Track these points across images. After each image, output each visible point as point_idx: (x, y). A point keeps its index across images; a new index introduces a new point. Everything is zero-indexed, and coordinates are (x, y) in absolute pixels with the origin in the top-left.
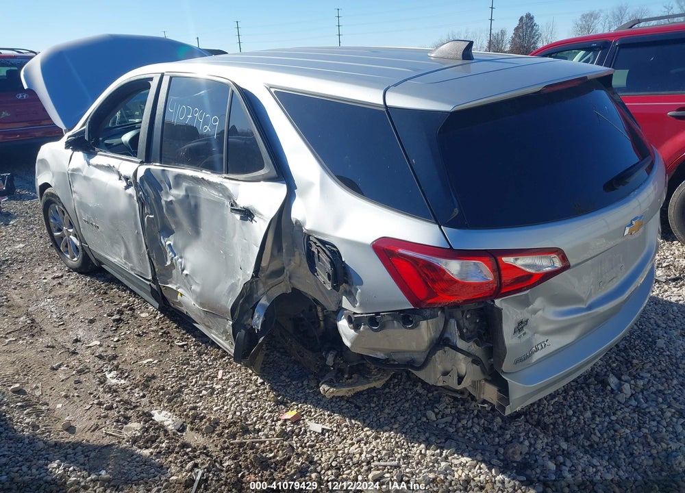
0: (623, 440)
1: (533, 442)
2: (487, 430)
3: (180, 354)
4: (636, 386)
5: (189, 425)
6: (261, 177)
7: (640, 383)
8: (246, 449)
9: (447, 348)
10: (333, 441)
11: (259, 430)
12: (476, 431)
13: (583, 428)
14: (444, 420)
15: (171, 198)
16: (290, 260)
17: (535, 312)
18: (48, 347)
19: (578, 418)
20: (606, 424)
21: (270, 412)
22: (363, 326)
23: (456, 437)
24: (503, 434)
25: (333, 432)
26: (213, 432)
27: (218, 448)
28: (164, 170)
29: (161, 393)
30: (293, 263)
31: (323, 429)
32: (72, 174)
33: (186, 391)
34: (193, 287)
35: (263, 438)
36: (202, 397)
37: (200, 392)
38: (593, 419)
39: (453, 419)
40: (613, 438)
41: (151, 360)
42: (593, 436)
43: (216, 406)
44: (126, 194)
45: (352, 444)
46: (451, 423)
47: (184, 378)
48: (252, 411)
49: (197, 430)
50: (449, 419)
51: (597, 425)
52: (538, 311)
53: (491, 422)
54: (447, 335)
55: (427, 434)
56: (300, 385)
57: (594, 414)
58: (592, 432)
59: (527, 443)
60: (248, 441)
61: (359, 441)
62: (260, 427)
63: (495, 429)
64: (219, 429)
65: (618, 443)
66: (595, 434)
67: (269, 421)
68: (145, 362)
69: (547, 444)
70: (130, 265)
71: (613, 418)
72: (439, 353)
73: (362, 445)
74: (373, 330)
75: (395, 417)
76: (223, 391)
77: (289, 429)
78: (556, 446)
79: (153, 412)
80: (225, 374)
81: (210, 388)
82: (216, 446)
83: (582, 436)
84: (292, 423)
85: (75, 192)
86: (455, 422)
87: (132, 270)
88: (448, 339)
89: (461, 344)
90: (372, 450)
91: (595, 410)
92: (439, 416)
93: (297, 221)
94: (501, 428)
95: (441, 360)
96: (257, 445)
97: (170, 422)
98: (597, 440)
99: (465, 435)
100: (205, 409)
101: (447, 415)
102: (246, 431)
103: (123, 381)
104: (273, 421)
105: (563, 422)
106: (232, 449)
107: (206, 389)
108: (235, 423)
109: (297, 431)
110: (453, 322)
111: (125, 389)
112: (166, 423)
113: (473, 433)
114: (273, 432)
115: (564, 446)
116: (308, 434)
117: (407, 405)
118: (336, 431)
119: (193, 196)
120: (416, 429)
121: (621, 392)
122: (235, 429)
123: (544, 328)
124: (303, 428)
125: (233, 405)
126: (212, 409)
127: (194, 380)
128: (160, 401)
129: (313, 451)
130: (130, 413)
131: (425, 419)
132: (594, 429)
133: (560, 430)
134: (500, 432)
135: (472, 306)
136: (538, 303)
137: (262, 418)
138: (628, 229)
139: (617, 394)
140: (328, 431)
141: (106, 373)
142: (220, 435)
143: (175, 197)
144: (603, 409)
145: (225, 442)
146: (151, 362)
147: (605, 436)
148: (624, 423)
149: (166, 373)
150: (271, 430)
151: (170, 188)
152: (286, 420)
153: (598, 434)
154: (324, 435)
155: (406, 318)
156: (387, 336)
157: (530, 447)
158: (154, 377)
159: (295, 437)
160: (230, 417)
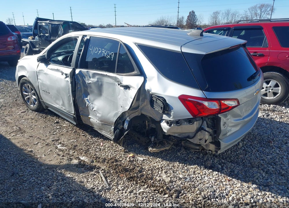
0: (241, 159)
1: (213, 160)
2: (198, 158)
3: (84, 138)
4: (243, 143)
5: (95, 160)
6: (133, 75)
7: (245, 142)
8: (118, 166)
9: (202, 131)
10: (148, 163)
11: (121, 161)
12: (194, 158)
13: (228, 156)
14: (183, 155)
15: (90, 82)
16: (143, 103)
17: (228, 119)
18: (30, 137)
19: (227, 153)
20: (235, 154)
21: (123, 155)
22: (173, 125)
23: (188, 160)
24: (204, 159)
25: (147, 160)
26: (105, 162)
27: (108, 167)
28: (88, 71)
29: (82, 150)
30: (143, 105)
31: (143, 159)
32: (39, 72)
33: (90, 150)
34: (97, 115)
35: (124, 163)
36: (97, 151)
37: (96, 150)
38: (231, 153)
39: (186, 155)
40: (238, 158)
41: (73, 140)
42: (231, 158)
43: (103, 154)
44: (65, 80)
45: (154, 163)
46: (186, 156)
47: (88, 145)
48: (117, 155)
49: (98, 162)
50: (185, 155)
51: (233, 155)
52: (229, 119)
53: (199, 155)
54: (202, 126)
55: (179, 160)
56: (132, 146)
57: (231, 152)
58: (231, 157)
59: (211, 161)
60: (119, 164)
61: (156, 162)
62: (121, 160)
63: (201, 157)
64: (106, 161)
65: (239, 160)
66: (232, 158)
67: (124, 158)
68: (71, 141)
69: (218, 161)
70: (64, 108)
71: (237, 153)
72: (199, 133)
73: (158, 163)
74: (177, 126)
75: (167, 155)
76: (104, 149)
77: (132, 160)
78: (221, 161)
79: (79, 157)
80: (103, 144)
81: (99, 148)
82: (107, 166)
83: (228, 158)
84: (132, 158)
85: (39, 79)
86: (187, 156)
87: (65, 110)
88: (203, 128)
89: (207, 129)
90: (162, 165)
91: (231, 151)
92: (181, 154)
93: (148, 90)
94: (202, 157)
95: (199, 135)
96: (122, 165)
97: (87, 160)
98: (233, 159)
99: (191, 160)
100: (99, 155)
101: (184, 154)
102: (116, 161)
103: (64, 148)
104: (125, 157)
105: (222, 155)
106: (113, 167)
107: (98, 149)
108: (112, 159)
109: (135, 160)
110: (205, 122)
111: (66, 150)
112: (86, 160)
113: (193, 159)
114: (126, 161)
115: (223, 161)
116: (139, 161)
117: (170, 151)
118: (148, 160)
119: (100, 81)
120: (175, 158)
121: (239, 145)
122: (113, 160)
123: (230, 125)
124: (137, 159)
125: (109, 153)
126: (102, 155)
127: (92, 146)
128: (81, 153)
129: (142, 166)
130: (72, 157)
131: (177, 155)
132: (232, 156)
133: (221, 157)
134: (202, 158)
135: (211, 117)
136: (229, 117)
137: (121, 157)
138: (255, 93)
139: (238, 146)
140: (145, 160)
141: (57, 145)
142: (108, 163)
143: (92, 81)
144: (234, 150)
145: (110, 165)
146: (73, 141)
147: (235, 158)
148: (241, 154)
149: (81, 144)
150: (125, 160)
151: (90, 78)
152: (130, 157)
153: (233, 157)
154: (144, 161)
155: (190, 121)
156: (182, 128)
157: (212, 162)
158: (76, 146)
159: (134, 162)
160: (109, 157)
